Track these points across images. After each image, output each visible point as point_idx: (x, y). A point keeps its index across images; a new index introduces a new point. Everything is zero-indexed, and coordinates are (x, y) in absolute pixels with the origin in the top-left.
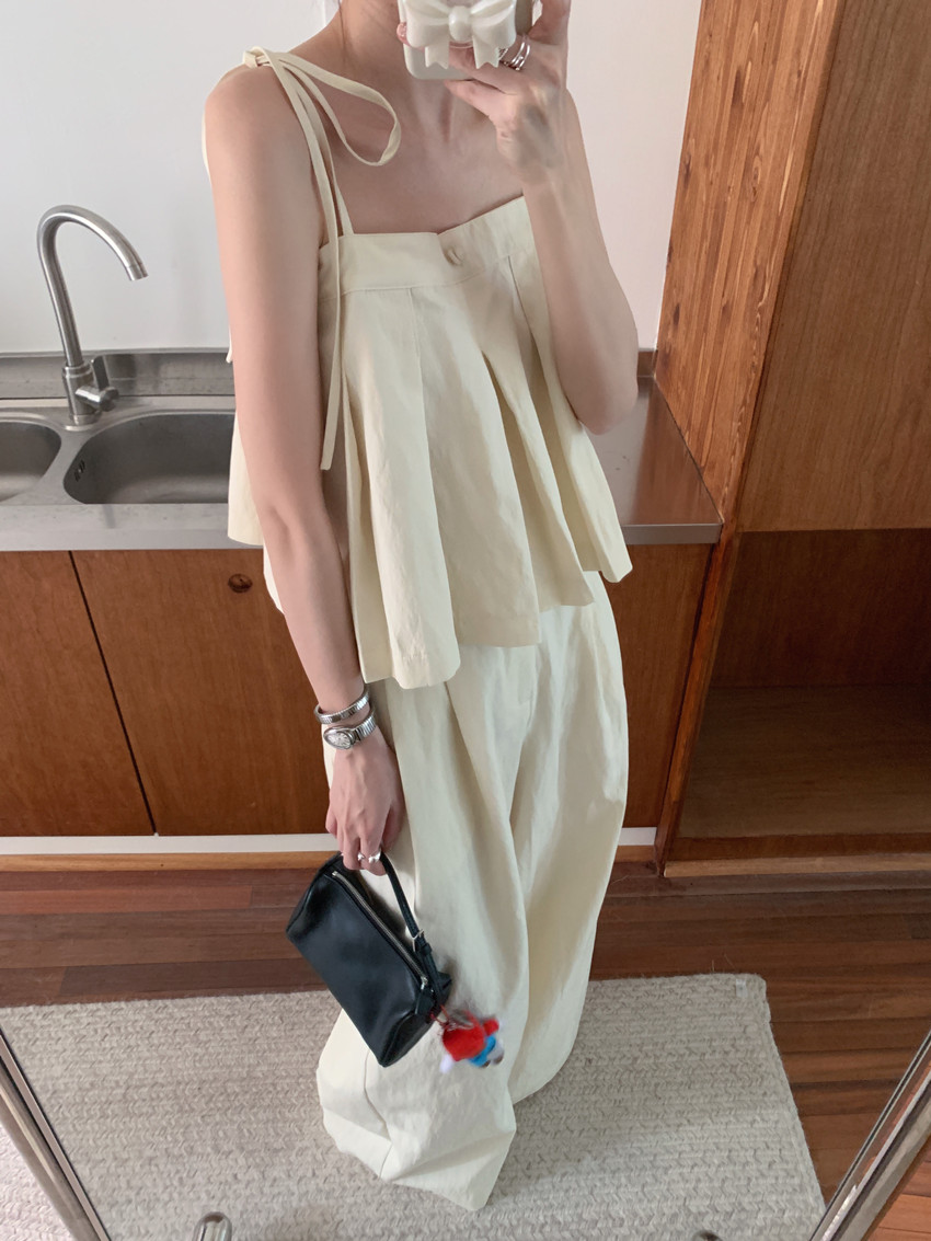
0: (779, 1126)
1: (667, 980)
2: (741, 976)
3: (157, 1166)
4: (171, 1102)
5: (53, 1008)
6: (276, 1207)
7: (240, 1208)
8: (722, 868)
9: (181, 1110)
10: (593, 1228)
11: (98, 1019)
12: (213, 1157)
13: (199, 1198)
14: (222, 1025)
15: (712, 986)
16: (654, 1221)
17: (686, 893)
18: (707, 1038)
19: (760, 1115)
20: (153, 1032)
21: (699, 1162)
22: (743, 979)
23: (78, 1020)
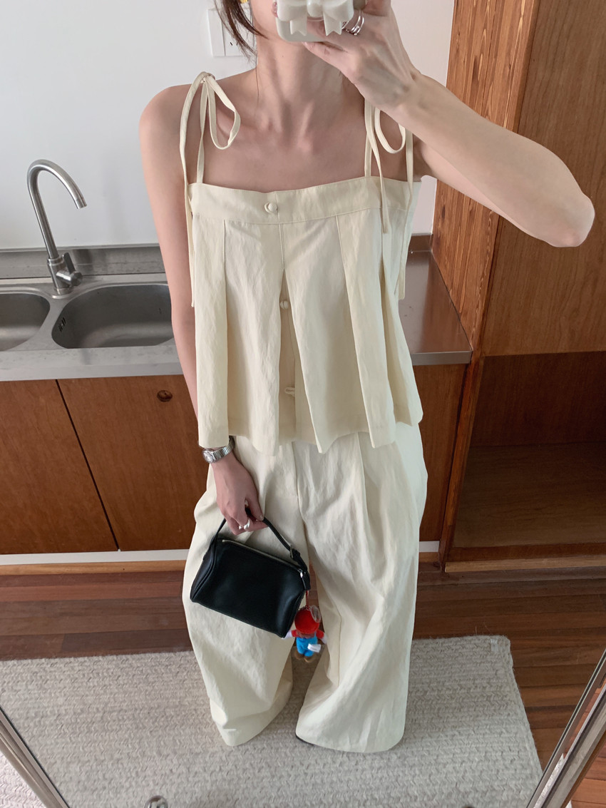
0: (518, 735)
1: (446, 640)
2: (494, 637)
3: (122, 764)
4: (131, 722)
5: (57, 660)
6: (197, 790)
7: (174, 791)
8: (483, 566)
9: (137, 728)
10: (397, 803)
11: (85, 668)
12: (157, 758)
13: (148, 785)
14: (163, 671)
15: (475, 644)
16: (437, 798)
17: (459, 582)
18: (472, 678)
19: (506, 728)
20: (119, 676)
21: (466, 760)
22: (495, 639)
23: (73, 668)
